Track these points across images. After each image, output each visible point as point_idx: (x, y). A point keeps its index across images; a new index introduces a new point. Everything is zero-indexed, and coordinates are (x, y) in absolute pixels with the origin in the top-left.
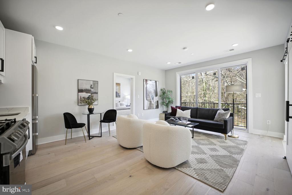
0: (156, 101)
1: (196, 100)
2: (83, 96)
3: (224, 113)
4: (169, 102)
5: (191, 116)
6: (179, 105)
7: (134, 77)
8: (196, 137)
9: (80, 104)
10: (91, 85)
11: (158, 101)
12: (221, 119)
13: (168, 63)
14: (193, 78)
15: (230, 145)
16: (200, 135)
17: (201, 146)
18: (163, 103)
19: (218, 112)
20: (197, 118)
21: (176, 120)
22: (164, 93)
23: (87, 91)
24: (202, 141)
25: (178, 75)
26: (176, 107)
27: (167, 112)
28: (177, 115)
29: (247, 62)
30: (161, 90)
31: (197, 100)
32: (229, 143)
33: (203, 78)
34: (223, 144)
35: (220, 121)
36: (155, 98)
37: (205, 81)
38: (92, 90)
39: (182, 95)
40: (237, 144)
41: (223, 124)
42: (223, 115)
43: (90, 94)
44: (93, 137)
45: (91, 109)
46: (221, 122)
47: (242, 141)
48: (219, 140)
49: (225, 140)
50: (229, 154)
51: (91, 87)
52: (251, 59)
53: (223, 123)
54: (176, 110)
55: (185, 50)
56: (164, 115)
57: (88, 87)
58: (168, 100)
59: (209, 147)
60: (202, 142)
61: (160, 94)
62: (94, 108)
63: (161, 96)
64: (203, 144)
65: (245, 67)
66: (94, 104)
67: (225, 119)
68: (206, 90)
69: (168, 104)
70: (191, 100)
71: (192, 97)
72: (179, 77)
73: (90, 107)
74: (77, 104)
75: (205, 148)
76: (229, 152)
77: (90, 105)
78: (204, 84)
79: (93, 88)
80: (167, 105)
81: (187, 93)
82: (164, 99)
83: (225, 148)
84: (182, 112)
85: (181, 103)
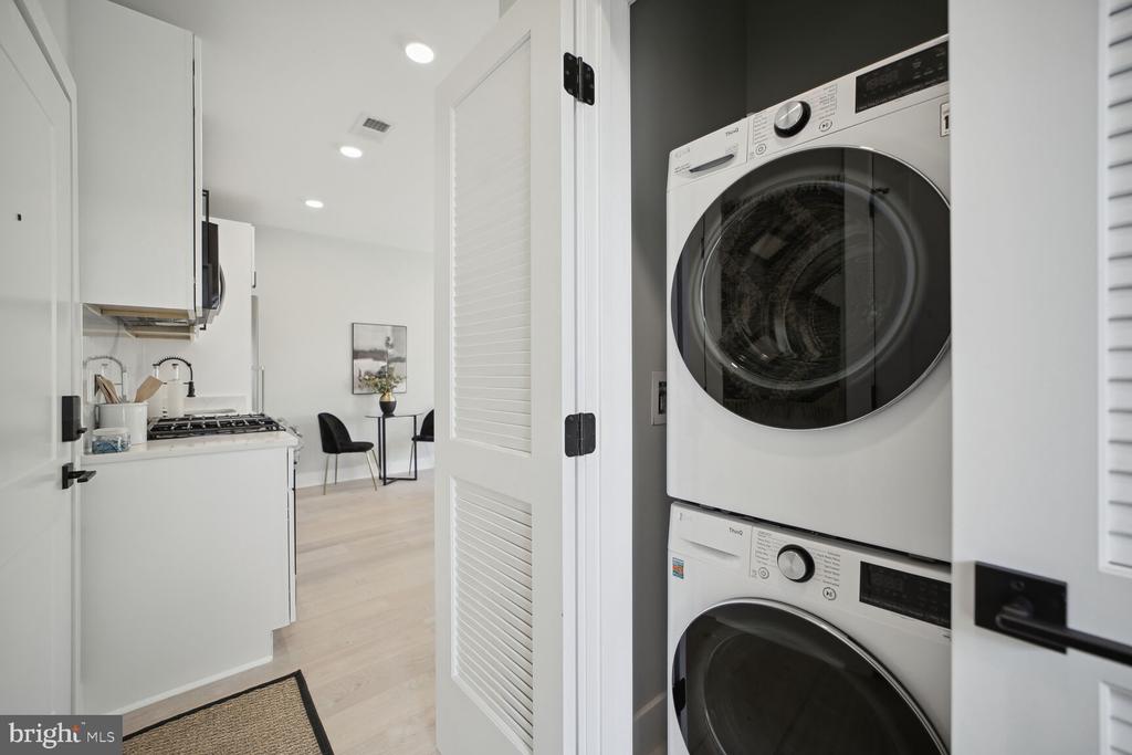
2: (367, 368)
9: (359, 392)
10: (389, 339)
23: (377, 355)
38: (390, 351)
43: (384, 364)
44: (393, 480)
45: (388, 403)
51: (387, 344)
57: (380, 345)
62: (395, 403)
66: (395, 390)
73: (386, 399)
74: (351, 391)
77: (384, 395)
79: (392, 346)
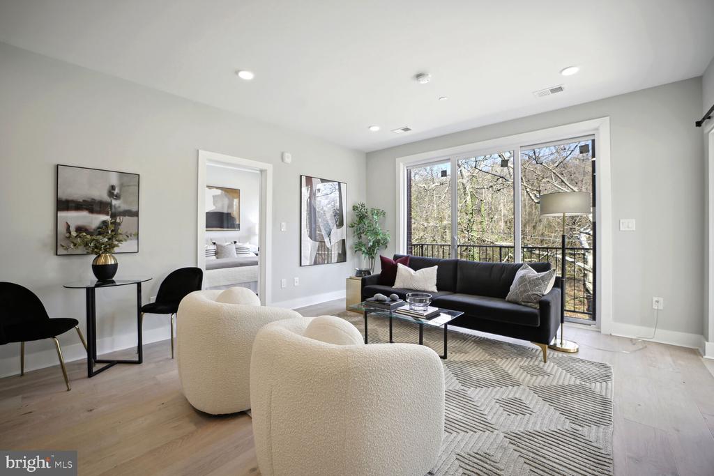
0: (340, 239)
1: (453, 239)
2: (81, 223)
3: (538, 279)
4: (377, 242)
5: (437, 285)
6: (403, 251)
7: (269, 167)
8: (456, 353)
9: (65, 252)
10: (113, 187)
11: (344, 241)
12: (529, 296)
13: (371, 129)
14: (444, 173)
15: (560, 383)
16: (468, 346)
17: (472, 392)
18: (358, 247)
19: (520, 273)
20: (455, 291)
21: (394, 300)
22: (362, 217)
23: (91, 206)
24: (473, 369)
25: (402, 165)
26: (396, 257)
27: (369, 273)
28: (398, 284)
29: (597, 129)
30: (355, 208)
31: (456, 238)
32: (557, 374)
33: (464, 183)
34: (540, 377)
35: (527, 302)
36: (334, 230)
37: (471, 190)
38: (114, 202)
39: (413, 226)
40: (581, 375)
41: (536, 311)
42: (535, 283)
43: (107, 218)
44: (111, 363)
45: (105, 267)
46: (530, 307)
47: (593, 363)
48: (525, 362)
49: (542, 364)
50: (568, 425)
51: (111, 194)
52: (608, 118)
53: (534, 309)
54: (396, 267)
55: (423, 81)
56: (359, 283)
57: (100, 194)
58: (372, 239)
59: (499, 394)
60: (475, 373)
61: (350, 220)
62: (115, 266)
63: (353, 227)
64: (479, 384)
65: (590, 143)
66: (116, 250)
67: (543, 298)
68: (472, 213)
69: (374, 250)
70: (436, 238)
71: (438, 231)
72: (404, 171)
73: (102, 261)
74: (52, 252)
75: (485, 399)
76: (566, 413)
77: (99, 256)
78: (468, 198)
79: (117, 197)
80: (371, 252)
81: (427, 220)
82: (362, 235)
83: (551, 395)
84: (411, 275)
85: (410, 246)
